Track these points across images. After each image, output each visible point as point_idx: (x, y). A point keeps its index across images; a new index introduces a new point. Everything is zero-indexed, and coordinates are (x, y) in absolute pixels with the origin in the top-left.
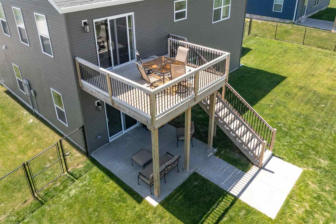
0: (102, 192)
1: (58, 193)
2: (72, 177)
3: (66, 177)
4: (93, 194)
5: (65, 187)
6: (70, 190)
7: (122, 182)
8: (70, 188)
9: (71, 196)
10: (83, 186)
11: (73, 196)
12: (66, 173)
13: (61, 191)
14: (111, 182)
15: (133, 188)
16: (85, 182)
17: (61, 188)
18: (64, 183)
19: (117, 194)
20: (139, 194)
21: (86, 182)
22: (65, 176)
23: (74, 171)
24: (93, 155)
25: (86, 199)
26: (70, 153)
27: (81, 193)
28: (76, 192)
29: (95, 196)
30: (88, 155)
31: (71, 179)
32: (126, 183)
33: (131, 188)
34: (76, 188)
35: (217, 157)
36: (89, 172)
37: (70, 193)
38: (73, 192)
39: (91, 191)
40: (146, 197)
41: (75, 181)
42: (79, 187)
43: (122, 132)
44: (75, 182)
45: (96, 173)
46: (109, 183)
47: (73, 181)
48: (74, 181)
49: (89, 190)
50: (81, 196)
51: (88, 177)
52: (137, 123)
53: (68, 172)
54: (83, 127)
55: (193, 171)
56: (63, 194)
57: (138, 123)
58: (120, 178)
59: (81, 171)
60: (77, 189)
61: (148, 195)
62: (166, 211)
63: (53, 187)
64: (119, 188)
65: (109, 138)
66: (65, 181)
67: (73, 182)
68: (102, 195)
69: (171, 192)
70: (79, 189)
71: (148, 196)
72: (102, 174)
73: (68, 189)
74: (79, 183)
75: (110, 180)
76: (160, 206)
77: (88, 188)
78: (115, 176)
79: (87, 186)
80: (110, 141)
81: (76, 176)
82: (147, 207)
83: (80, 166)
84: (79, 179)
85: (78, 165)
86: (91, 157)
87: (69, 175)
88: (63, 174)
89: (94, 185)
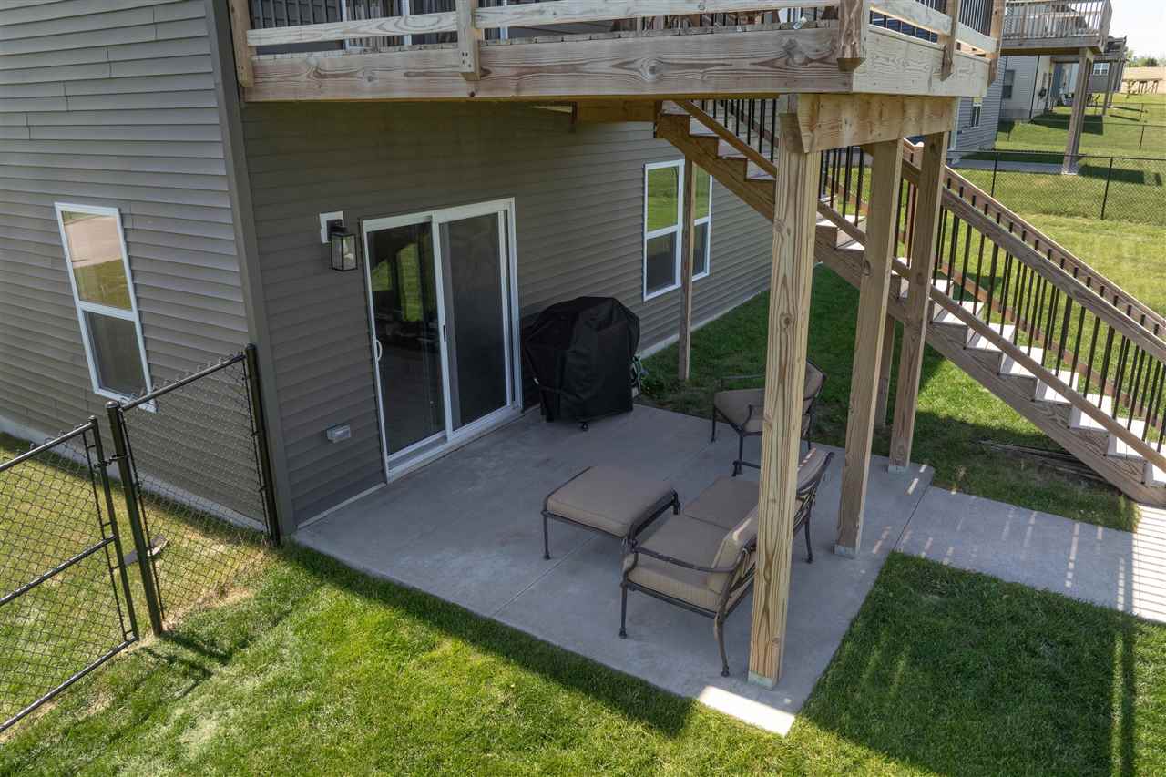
0: (405, 704)
1: (95, 752)
2: (190, 655)
3: (152, 659)
4: (346, 726)
5: (149, 712)
6: (187, 723)
7: (516, 635)
8: (179, 712)
9: (192, 756)
10: (269, 690)
11: (204, 759)
12: (149, 640)
13: (118, 736)
14: (448, 646)
15: (598, 659)
16: (276, 670)
17: (122, 719)
18: (139, 692)
19: (506, 705)
20: (646, 682)
21: (289, 666)
22: (146, 655)
23: (201, 623)
24: (304, 537)
25: (300, 757)
26: (168, 545)
27: (263, 726)
28: (227, 726)
29: (361, 737)
30: (278, 539)
31: (182, 662)
32: (540, 637)
33: (586, 660)
34: (225, 708)
35: (951, 490)
36: (295, 616)
37: (183, 739)
38: (205, 733)
39: (329, 709)
40: (699, 692)
41: (210, 674)
42: (241, 699)
43: (445, 438)
44: (213, 678)
45: (339, 615)
46: (436, 654)
47: (197, 673)
48: (207, 674)
49: (316, 706)
50: (261, 747)
51: (292, 638)
52: (506, 404)
53: (159, 631)
54: (252, 355)
55: (880, 549)
56: (132, 752)
57: (508, 404)
58: (496, 618)
59: (243, 617)
60: (232, 712)
61: (706, 680)
62: (861, 751)
63: (65, 722)
64: (508, 673)
65: (387, 459)
66: (143, 680)
67: (197, 679)
68: (410, 718)
69: (831, 649)
70: (244, 710)
71: (708, 684)
72: (378, 614)
73: (172, 720)
74: (241, 677)
75: (434, 636)
76: (811, 730)
77: (305, 698)
78: (467, 615)
79: (299, 687)
80: (389, 473)
81: (213, 643)
82: (732, 744)
83: (234, 597)
84: (236, 656)
85: (222, 593)
86: (295, 545)
87: (167, 649)
88: (131, 649)
89: (340, 675)
